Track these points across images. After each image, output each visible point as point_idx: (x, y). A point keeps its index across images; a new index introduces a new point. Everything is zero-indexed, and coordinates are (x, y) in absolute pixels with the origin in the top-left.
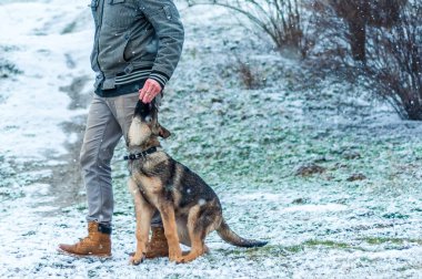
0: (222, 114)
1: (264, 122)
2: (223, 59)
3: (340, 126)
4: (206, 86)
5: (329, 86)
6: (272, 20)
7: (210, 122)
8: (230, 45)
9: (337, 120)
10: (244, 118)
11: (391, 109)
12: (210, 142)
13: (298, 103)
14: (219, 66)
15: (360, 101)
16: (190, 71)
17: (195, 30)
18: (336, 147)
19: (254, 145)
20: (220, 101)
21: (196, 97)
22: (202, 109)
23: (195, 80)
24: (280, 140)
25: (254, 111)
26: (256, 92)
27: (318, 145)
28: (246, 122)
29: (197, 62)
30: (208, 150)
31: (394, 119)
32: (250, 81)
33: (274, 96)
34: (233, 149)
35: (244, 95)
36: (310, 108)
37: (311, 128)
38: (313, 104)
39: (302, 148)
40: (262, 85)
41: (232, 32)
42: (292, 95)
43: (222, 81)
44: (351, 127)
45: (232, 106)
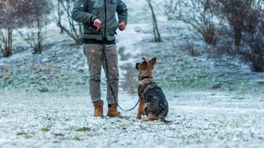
0: (182, 66)
1: (199, 70)
2: (181, 42)
3: (228, 73)
4: (175, 54)
5: (225, 57)
6: (202, 27)
7: (178, 68)
8: (184, 36)
9: (228, 70)
11: (248, 67)
12: (179, 76)
13: (212, 63)
14: (180, 46)
15: (236, 63)
16: (168, 47)
17: (168, 28)
18: (226, 80)
19: (196, 78)
20: (181, 60)
21: (172, 58)
22: (174, 63)
23: (170, 51)
24: (205, 77)
25: (195, 65)
26: (195, 58)
27: (219, 79)
28: (192, 69)
29: (170, 43)
30: (178, 79)
31: (249, 71)
32: (193, 53)
33: (203, 60)
34: (188, 79)
35: (191, 59)
36: (217, 65)
37: (217, 73)
38: (218, 63)
39: (213, 80)
40: (198, 55)
41: (184, 30)
42: (210, 60)
43: (182, 52)
44: (232, 73)
45: (186, 63)
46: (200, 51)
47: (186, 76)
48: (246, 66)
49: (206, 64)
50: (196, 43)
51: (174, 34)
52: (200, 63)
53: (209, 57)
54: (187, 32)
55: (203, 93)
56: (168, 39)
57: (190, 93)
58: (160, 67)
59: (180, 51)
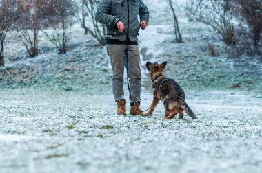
0: (203, 66)
1: (219, 70)
2: (201, 43)
3: (247, 73)
4: (196, 54)
5: (244, 58)
6: (222, 28)
7: (199, 68)
8: (204, 37)
9: (246, 70)
10: (211, 68)
12: (199, 75)
13: (232, 63)
14: (200, 46)
15: (255, 64)
16: (189, 48)
17: (188, 30)
18: (245, 80)
19: (216, 78)
20: (202, 61)
21: (192, 58)
22: (195, 64)
23: (191, 52)
24: (225, 76)
25: (215, 65)
26: (215, 58)
27: (238, 79)
28: (212, 70)
29: (191, 44)
30: (199, 79)
32: (213, 54)
33: (223, 60)
34: (208, 78)
35: (211, 59)
36: (236, 66)
37: (236, 73)
38: (237, 63)
39: (233, 79)
40: (218, 55)
41: (205, 31)
42: (229, 60)
43: (202, 53)
44: (250, 73)
45: (207, 63)
46: (220, 52)
47: (207, 76)
49: (225, 64)
50: (216, 43)
51: (194, 36)
52: (220, 63)
53: (229, 57)
54: (207, 33)
55: (223, 92)
56: (189, 40)
57: (210, 92)
58: (181, 67)
59: (200, 52)
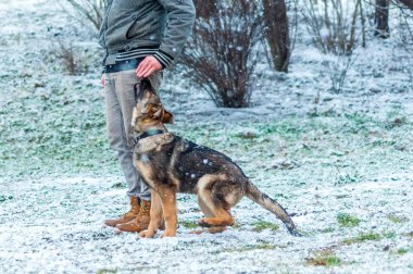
0: (45, 99)
1: (86, 108)
2: (46, 45)
4: (30, 71)
6: (95, 8)
7: (32, 106)
8: (54, 31)
10: (66, 103)
11: (208, 97)
12: (33, 126)
14: (43, 51)
15: (178, 89)
16: (14, 56)
17: (20, 16)
19: (75, 130)
20: (43, 86)
21: (20, 82)
22: (25, 94)
23: (19, 65)
24: (101, 125)
25: (76, 97)
26: (78, 78)
28: (69, 107)
29: (21, 47)
31: (210, 106)
32: (73, 68)
33: (96, 82)
34: (55, 134)
35: (67, 81)
40: (86, 70)
41: (56, 18)
43: (46, 67)
45: (55, 92)
46: (91, 62)
47: (52, 125)
48: (203, 94)
50: (83, 44)
51: (32, 28)
52: (89, 91)
54: (60, 21)
56: (18, 38)
59: (42, 64)
